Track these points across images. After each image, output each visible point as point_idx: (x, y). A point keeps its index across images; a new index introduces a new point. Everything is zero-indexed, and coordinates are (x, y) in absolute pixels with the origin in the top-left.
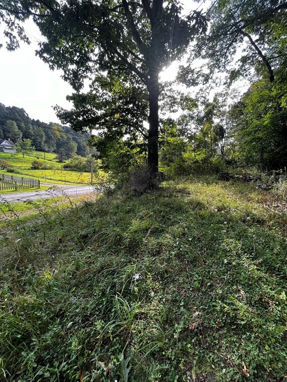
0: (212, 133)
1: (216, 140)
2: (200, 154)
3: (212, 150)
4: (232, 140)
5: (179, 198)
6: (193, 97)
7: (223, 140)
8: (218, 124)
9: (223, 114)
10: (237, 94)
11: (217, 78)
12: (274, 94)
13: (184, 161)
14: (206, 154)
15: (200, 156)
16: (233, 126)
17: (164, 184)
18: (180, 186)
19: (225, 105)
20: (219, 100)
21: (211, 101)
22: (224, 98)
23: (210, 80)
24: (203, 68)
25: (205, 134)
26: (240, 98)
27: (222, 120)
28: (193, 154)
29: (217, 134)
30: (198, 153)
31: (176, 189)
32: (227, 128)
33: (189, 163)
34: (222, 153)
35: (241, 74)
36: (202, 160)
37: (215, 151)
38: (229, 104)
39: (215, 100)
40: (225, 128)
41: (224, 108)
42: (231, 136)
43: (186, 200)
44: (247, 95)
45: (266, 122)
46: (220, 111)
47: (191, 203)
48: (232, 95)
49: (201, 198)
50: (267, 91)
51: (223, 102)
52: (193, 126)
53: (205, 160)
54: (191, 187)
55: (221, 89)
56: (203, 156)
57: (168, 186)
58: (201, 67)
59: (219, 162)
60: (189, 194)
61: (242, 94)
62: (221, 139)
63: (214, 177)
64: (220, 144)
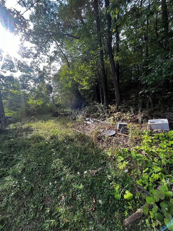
0: (45, 88)
1: (48, 93)
2: (39, 101)
3: (47, 99)
4: (57, 93)
5: (24, 136)
6: (29, 64)
7: (53, 93)
8: (48, 84)
9: (50, 78)
10: (56, 69)
11: (42, 58)
12: (71, 73)
13: (29, 106)
14: (44, 101)
15: (40, 103)
16: (56, 85)
17: (12, 126)
18: (25, 126)
19: (50, 74)
20: (46, 70)
21: (41, 69)
22: (49, 70)
23: (38, 57)
24: (32, 49)
25: (41, 89)
26: (57, 71)
27: (50, 82)
28: (35, 101)
29: (48, 89)
30: (38, 100)
31: (22, 129)
32: (53, 87)
33: (33, 107)
34: (53, 100)
35: (55, 59)
36: (41, 105)
37: (49, 99)
38: (52, 73)
39: (44, 69)
40: (52, 86)
41: (50, 75)
42: (57, 91)
43: (29, 136)
44: (60, 70)
45: (70, 86)
46: (48, 77)
47: (33, 138)
48: (53, 69)
49: (41, 133)
50: (68, 71)
51: (49, 72)
52: (32, 84)
53: (43, 105)
54: (34, 125)
55: (46, 64)
56: (41, 102)
57: (15, 127)
58: (31, 48)
59: (52, 106)
60: (32, 131)
61: (58, 70)
62: (51, 92)
63: (49, 115)
64: (51, 95)
